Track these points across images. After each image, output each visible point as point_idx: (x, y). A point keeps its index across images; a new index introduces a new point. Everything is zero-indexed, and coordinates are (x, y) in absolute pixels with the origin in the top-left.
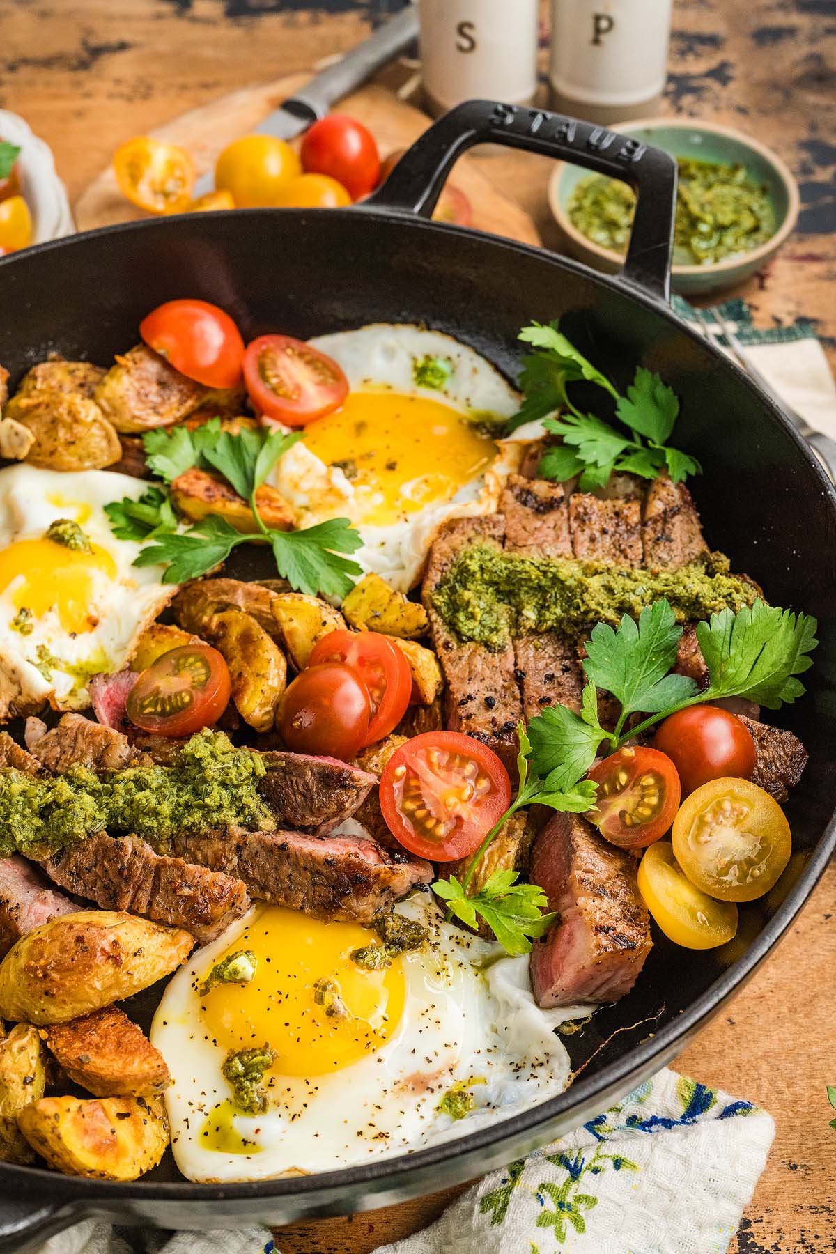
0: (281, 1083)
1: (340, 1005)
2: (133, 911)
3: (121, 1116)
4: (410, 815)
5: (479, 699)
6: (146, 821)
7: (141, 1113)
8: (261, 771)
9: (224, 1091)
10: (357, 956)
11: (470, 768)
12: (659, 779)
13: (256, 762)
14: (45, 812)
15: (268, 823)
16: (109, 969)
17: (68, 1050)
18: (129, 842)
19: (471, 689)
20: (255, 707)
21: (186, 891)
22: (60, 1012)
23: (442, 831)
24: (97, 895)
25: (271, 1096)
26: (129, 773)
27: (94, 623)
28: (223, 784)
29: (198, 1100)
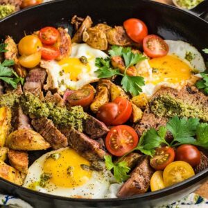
0: (50, 184)
1: (72, 173)
2: (41, 135)
3: (13, 172)
4: (111, 141)
5: (145, 125)
6: (55, 118)
7: (19, 175)
8: (85, 118)
9: (39, 180)
10: (82, 166)
11: (130, 137)
12: (170, 156)
13: (86, 116)
14: (38, 108)
15: (81, 130)
16: (28, 142)
17: (11, 155)
18: (49, 120)
19: (144, 123)
20: (94, 106)
21: (53, 135)
22: (14, 147)
23: (116, 147)
24: (37, 129)
25: (47, 185)
26: (59, 108)
27: (78, 80)
28: (75, 117)
29: (32, 179)
